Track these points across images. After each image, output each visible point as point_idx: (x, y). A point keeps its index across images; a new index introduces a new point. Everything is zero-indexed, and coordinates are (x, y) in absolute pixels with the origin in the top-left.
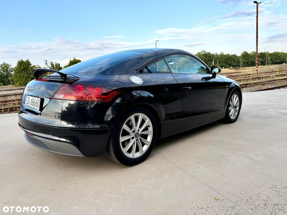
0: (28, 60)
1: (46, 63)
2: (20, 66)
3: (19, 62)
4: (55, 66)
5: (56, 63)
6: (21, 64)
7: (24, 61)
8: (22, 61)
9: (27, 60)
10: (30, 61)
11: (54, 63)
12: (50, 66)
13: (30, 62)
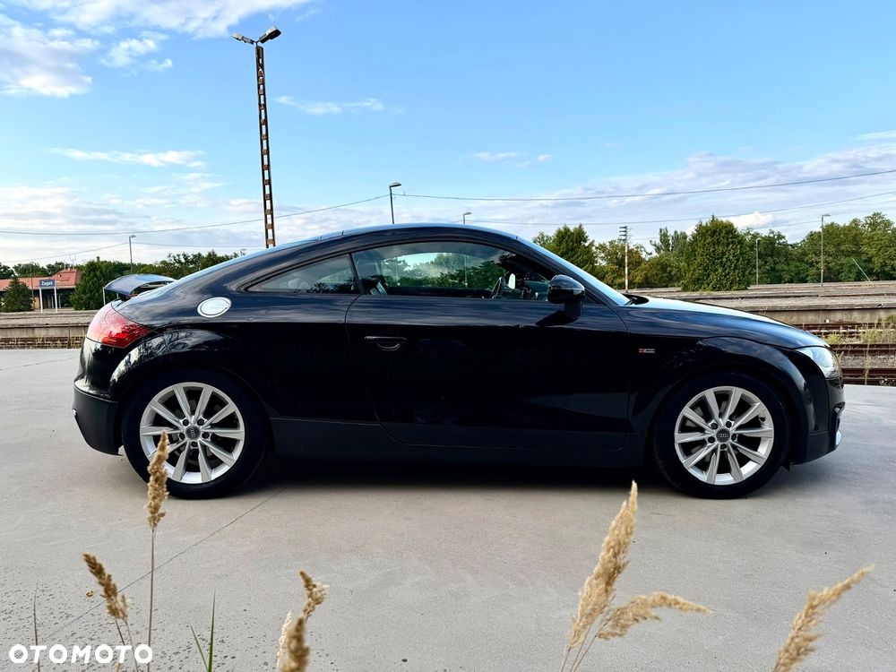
0: (580, 227)
1: (624, 238)
2: (560, 243)
3: (559, 232)
4: (671, 242)
5: (676, 232)
6: (563, 237)
7: (572, 230)
8: (567, 230)
9: (578, 227)
10: (585, 230)
11: (671, 233)
12: (658, 242)
13: (583, 233)
